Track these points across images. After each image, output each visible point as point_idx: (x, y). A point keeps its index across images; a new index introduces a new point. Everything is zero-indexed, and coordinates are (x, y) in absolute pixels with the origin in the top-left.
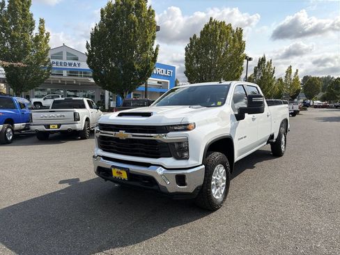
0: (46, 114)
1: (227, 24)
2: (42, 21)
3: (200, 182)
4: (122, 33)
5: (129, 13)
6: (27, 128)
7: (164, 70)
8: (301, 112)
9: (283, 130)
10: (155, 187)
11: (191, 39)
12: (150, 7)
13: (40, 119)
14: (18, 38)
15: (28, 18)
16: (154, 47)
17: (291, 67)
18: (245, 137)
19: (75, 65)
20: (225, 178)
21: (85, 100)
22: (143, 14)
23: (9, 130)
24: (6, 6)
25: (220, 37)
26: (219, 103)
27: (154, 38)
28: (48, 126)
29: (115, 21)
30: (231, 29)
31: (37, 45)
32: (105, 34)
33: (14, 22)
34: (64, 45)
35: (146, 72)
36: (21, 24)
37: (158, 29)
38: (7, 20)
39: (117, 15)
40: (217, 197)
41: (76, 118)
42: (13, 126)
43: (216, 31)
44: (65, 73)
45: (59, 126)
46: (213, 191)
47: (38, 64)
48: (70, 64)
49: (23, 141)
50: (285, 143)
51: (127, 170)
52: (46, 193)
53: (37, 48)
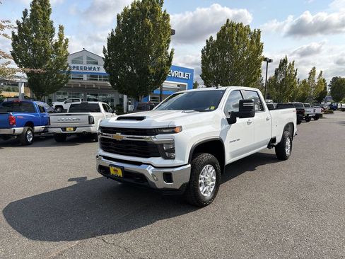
0: (63, 118)
1: (244, 25)
2: (61, 28)
3: (187, 179)
4: (137, 38)
5: (144, 17)
6: (45, 131)
7: (182, 73)
8: (324, 116)
9: (288, 133)
10: (146, 184)
11: (207, 41)
12: (165, 11)
13: (58, 122)
14: (39, 45)
15: (48, 25)
16: (169, 51)
17: (314, 68)
18: (238, 140)
19: (94, 69)
20: (214, 178)
21: (100, 104)
22: (158, 19)
23: (29, 132)
24: (29, 14)
25: (237, 39)
26: (212, 108)
27: (169, 42)
28: (64, 129)
29: (131, 27)
30: (249, 30)
31: (56, 51)
32: (121, 38)
33: (35, 30)
34: (84, 50)
35: (160, 75)
36: (42, 31)
37: (173, 32)
38: (29, 28)
39: (133, 21)
40: (205, 195)
41: (91, 121)
42: (33, 129)
43: (232, 33)
44: (85, 77)
45: (75, 128)
46: (201, 189)
47: (57, 69)
48: (90, 69)
49: (42, 143)
50: (291, 147)
51: (122, 168)
52: (55, 189)
53: (57, 54)
